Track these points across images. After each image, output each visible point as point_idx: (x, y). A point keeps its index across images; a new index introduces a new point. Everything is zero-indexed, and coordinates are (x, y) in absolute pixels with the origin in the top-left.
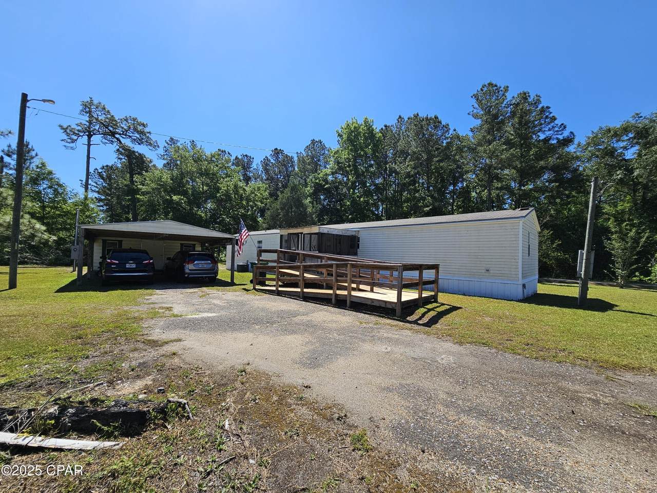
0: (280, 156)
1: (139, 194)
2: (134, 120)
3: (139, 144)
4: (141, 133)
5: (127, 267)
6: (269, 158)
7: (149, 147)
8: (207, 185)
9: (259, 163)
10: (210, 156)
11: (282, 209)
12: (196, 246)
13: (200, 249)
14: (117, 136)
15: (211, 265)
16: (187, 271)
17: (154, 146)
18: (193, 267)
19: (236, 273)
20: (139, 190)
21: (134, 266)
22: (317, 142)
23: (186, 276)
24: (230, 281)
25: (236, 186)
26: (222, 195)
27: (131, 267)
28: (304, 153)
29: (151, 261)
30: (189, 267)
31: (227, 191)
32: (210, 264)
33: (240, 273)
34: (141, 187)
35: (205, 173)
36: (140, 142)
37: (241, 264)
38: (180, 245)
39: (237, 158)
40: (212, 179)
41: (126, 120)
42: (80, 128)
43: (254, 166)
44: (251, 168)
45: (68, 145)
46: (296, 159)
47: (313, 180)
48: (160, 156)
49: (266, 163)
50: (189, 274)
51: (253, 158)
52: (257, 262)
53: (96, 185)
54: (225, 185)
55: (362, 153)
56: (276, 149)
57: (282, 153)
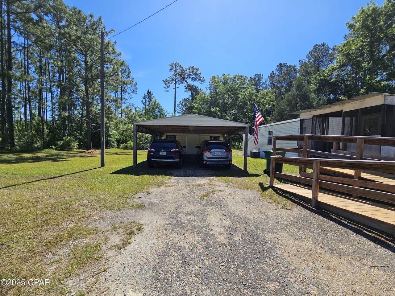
0: (284, 68)
1: (194, 109)
2: (193, 67)
3: (195, 81)
4: (195, 74)
5: (160, 154)
6: (275, 72)
7: (200, 82)
8: (231, 98)
9: (267, 78)
10: (233, 78)
11: (288, 105)
12: (220, 137)
13: (223, 139)
14: (186, 79)
15: (226, 153)
16: (205, 158)
17: (202, 80)
18: (210, 155)
19: (249, 159)
20: (194, 106)
21: (165, 153)
22: (319, 46)
23: (205, 162)
24: (243, 169)
25: (250, 95)
26: (241, 102)
27: (163, 154)
28: (306, 59)
29: (178, 149)
30: (207, 155)
31: (244, 99)
32: (224, 152)
33: (253, 159)
34: (195, 105)
35: (230, 90)
36: (195, 80)
37: (254, 151)
38: (209, 137)
39: (251, 78)
40: (234, 94)
41: (189, 69)
42: (170, 79)
43: (263, 80)
44: (261, 82)
45: (166, 89)
46: (298, 67)
47: (318, 77)
48: (207, 88)
49: (272, 77)
50: (207, 161)
51: (262, 75)
52: (272, 151)
53: (180, 110)
54: (242, 95)
55: (382, 35)
56: (280, 64)
57: (285, 66)
